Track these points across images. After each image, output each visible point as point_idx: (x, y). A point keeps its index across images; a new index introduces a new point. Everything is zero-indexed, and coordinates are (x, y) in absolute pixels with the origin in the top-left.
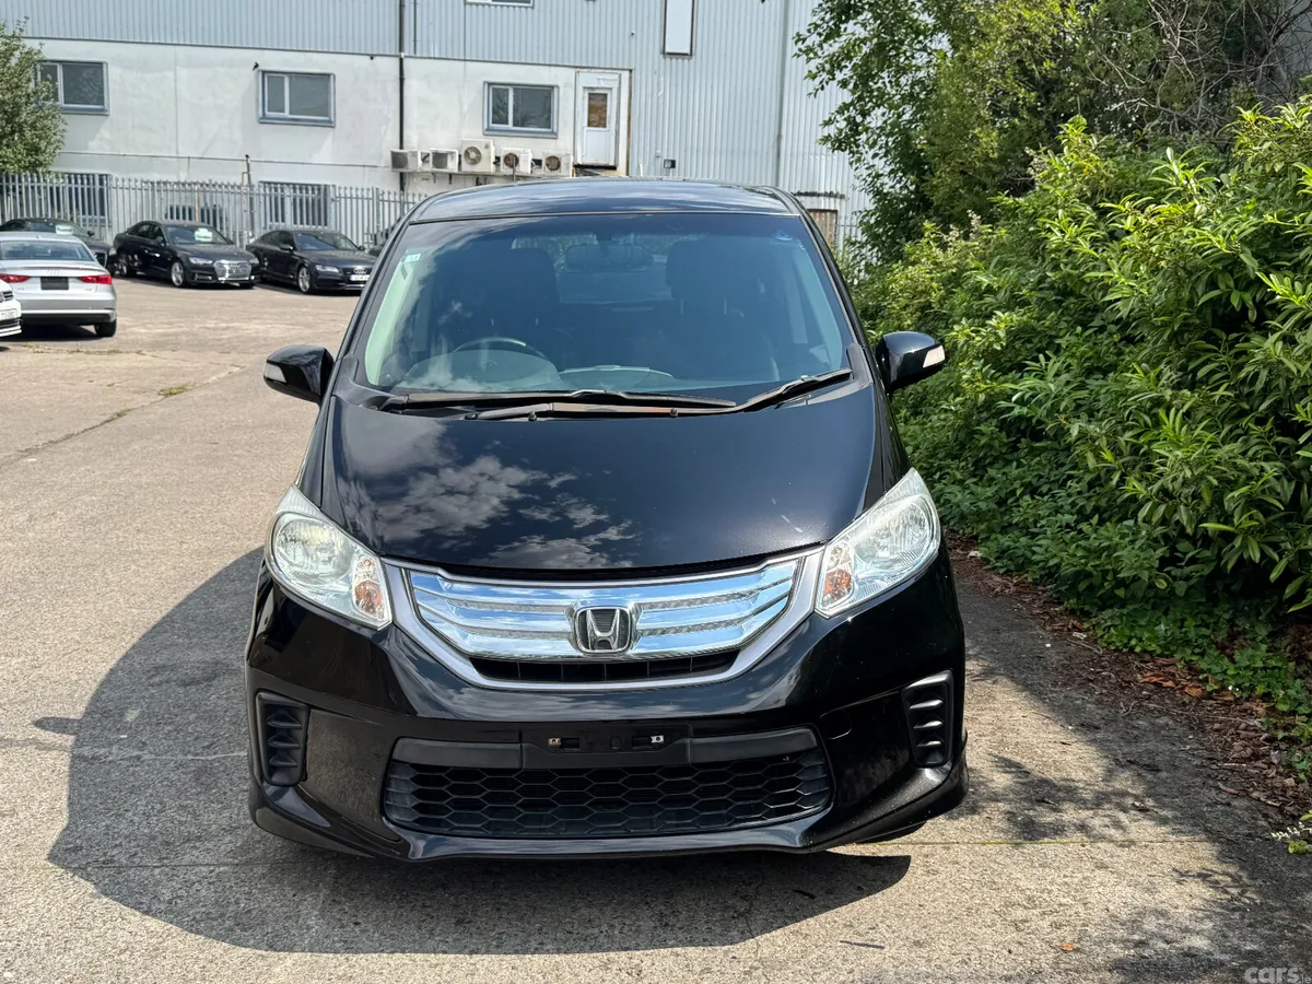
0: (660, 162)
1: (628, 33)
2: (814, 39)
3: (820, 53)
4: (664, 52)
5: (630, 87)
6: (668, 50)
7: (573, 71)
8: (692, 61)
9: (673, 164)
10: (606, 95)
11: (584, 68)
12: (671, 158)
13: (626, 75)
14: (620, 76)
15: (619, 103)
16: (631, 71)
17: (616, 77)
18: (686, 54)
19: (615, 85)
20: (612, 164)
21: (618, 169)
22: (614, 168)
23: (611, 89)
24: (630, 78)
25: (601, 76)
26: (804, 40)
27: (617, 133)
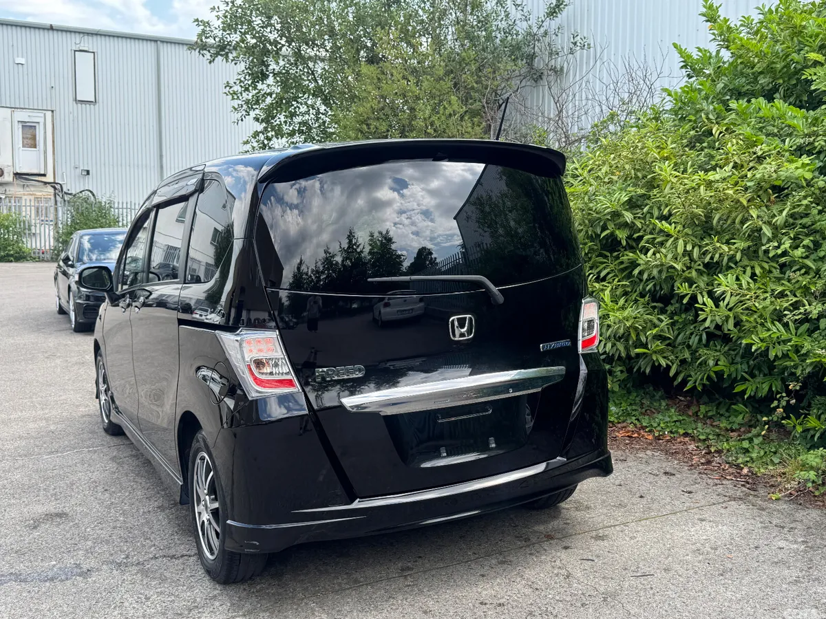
0: (79, 171)
1: (49, 86)
2: (237, 88)
3: (240, 97)
4: (76, 100)
5: (53, 121)
6: (78, 98)
7: (9, 110)
8: (97, 106)
9: (88, 172)
10: (35, 127)
11: (17, 108)
12: (86, 169)
13: (49, 114)
14: (45, 114)
15: (45, 132)
16: (53, 111)
17: (42, 115)
18: (92, 102)
19: (41, 120)
20: (42, 172)
21: (47, 175)
22: (44, 175)
23: (38, 123)
24: (53, 116)
25: (31, 114)
26: (231, 87)
27: (45, 152)
